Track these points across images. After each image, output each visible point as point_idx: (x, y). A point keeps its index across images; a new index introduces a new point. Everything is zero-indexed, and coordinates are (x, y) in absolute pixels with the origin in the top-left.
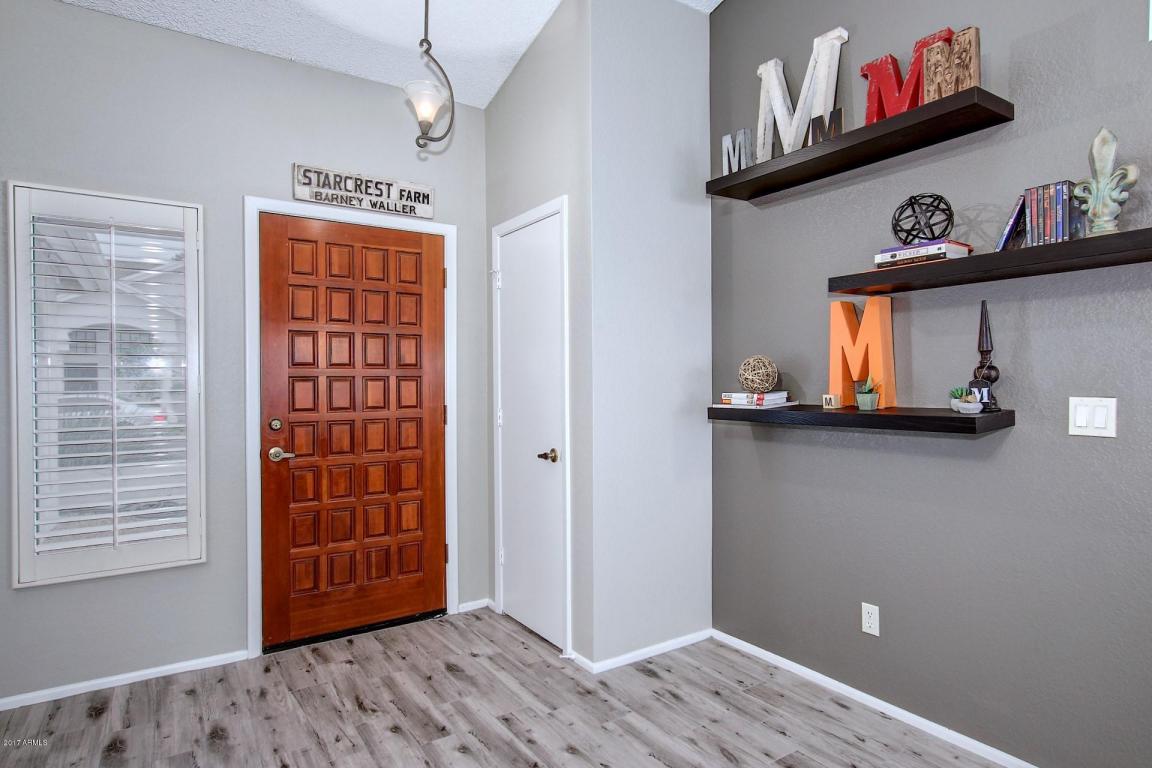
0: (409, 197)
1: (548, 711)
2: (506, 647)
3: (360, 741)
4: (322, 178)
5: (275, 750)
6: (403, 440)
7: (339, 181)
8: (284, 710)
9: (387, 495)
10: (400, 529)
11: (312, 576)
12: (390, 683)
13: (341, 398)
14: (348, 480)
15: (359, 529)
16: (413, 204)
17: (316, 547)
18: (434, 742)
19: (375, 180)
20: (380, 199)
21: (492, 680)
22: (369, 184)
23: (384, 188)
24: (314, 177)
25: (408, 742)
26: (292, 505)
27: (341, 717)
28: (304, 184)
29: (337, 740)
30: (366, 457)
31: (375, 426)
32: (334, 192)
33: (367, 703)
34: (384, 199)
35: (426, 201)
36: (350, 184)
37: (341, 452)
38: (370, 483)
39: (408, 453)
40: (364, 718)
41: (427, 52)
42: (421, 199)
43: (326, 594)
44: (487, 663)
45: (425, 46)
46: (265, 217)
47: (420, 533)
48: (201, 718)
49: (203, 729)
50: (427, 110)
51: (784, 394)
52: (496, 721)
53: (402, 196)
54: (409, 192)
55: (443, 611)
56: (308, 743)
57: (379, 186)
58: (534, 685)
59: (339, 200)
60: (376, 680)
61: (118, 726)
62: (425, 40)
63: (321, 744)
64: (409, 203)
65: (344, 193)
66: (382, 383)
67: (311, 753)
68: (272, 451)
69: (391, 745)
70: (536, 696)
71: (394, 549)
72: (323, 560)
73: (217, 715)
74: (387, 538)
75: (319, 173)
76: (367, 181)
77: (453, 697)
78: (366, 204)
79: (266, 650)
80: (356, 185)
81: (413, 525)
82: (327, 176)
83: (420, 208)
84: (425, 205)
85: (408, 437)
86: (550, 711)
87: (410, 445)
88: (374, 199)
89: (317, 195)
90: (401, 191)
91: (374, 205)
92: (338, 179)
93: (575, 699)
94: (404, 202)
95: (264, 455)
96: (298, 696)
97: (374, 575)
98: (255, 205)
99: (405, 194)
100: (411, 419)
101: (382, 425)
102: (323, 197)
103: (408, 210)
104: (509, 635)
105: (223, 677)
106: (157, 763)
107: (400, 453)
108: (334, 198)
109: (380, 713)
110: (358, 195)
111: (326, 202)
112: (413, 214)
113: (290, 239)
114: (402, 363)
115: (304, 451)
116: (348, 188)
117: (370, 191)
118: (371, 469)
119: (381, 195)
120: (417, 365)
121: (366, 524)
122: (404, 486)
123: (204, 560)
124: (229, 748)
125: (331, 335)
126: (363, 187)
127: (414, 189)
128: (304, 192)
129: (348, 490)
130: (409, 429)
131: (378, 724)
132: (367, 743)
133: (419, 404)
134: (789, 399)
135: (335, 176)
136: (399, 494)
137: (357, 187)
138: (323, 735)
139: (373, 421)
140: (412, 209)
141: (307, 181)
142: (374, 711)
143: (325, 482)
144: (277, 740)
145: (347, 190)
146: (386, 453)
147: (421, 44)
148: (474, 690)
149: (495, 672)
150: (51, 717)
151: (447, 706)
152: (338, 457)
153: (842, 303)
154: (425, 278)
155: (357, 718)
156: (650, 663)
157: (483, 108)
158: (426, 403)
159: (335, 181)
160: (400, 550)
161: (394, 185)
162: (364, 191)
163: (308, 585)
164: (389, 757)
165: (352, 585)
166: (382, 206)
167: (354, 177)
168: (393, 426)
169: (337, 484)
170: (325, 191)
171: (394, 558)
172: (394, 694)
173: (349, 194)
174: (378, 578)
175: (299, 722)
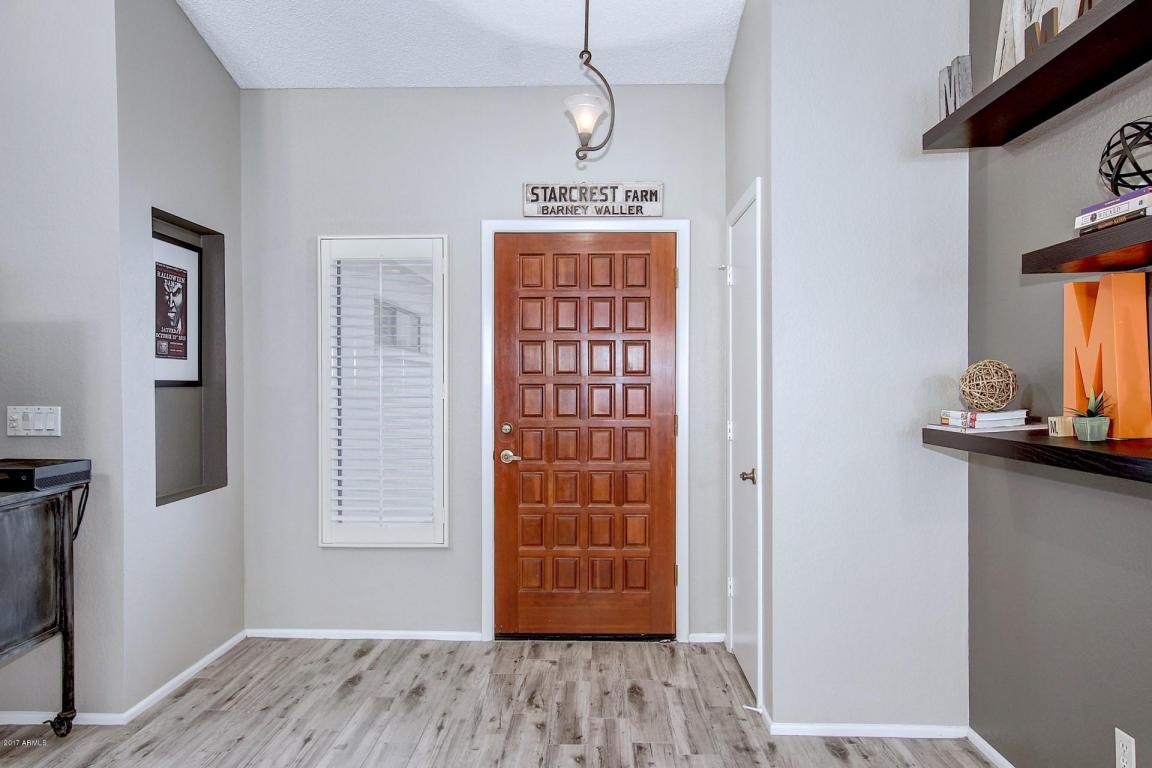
0: (635, 197)
1: (687, 752)
2: (705, 684)
3: (506, 727)
4: (548, 192)
5: (445, 714)
6: (629, 451)
7: (565, 192)
8: (473, 686)
9: (612, 506)
10: (625, 542)
11: (538, 576)
12: (570, 689)
13: (568, 405)
14: (573, 487)
15: (583, 535)
16: (640, 204)
17: (543, 548)
18: (561, 745)
19: (599, 186)
20: (605, 204)
21: (663, 709)
22: (594, 191)
23: (609, 192)
24: (540, 192)
25: (541, 739)
26: (521, 506)
27: (509, 704)
28: (532, 201)
29: (492, 720)
30: (592, 465)
31: (600, 434)
32: (560, 204)
33: (538, 699)
34: (609, 203)
35: (654, 198)
36: (575, 194)
37: (567, 459)
38: (595, 492)
39: (635, 464)
40: (525, 709)
41: (587, 63)
42: (648, 197)
43: (552, 596)
44: (670, 693)
45: (586, 56)
46: (499, 237)
47: (647, 549)
48: (416, 677)
49: (412, 684)
50: (586, 120)
51: (1023, 414)
52: (630, 745)
53: (627, 197)
54: (636, 192)
55: (672, 637)
56: (470, 717)
57: (604, 191)
58: (697, 726)
59: (564, 212)
60: (562, 683)
61: (364, 668)
62: (586, 51)
63: (478, 719)
64: (636, 203)
65: (569, 204)
66: (608, 391)
67: (466, 724)
68: (504, 452)
69: (527, 735)
70: (690, 736)
71: (619, 562)
72: (549, 561)
73: (428, 677)
74: (612, 549)
75: (545, 189)
76: (592, 188)
77: (612, 714)
78: (591, 211)
79: (498, 636)
80: (581, 193)
81: (640, 539)
82: (553, 190)
83: (648, 207)
84: (654, 202)
85: (635, 446)
86: (688, 753)
87: (637, 456)
88: (599, 205)
89: (544, 210)
90: (627, 192)
91: (599, 211)
92: (563, 191)
93: (725, 751)
94: (630, 203)
95: (497, 457)
96: (493, 678)
97: (598, 584)
98: (490, 228)
99: (631, 194)
100: (639, 429)
101: (607, 434)
102: (550, 210)
103: (635, 210)
104: (720, 675)
105: (454, 650)
106: (369, 698)
107: (626, 464)
108: (560, 210)
109: (539, 710)
110: (583, 203)
111: (553, 215)
112: (640, 214)
113: (521, 255)
114: (629, 370)
115: (532, 456)
116: (573, 198)
117: (595, 197)
118: (596, 477)
119: (606, 200)
120: (645, 372)
121: (591, 532)
122: (631, 497)
123: (446, 545)
124: (417, 703)
125: (558, 343)
126: (588, 195)
127: (640, 187)
128: (533, 208)
129: (574, 497)
130: (636, 439)
131: (531, 717)
132: (510, 731)
133: (646, 414)
134: (1029, 420)
135: (561, 188)
136: (625, 506)
137: (582, 196)
138: (484, 713)
139: (599, 429)
140: (639, 209)
141: (534, 198)
142: (537, 706)
143: (551, 486)
144: (452, 708)
145: (571, 200)
146: (612, 463)
147: (581, 56)
148: (636, 714)
149: (670, 704)
150: (335, 650)
151: (599, 722)
152: (561, 463)
153: (1075, 284)
154: (654, 279)
155: (519, 709)
156: (851, 742)
157: (722, 82)
158: (655, 412)
159: (561, 193)
160: (625, 564)
161: (620, 187)
162: (588, 198)
163: (535, 583)
164: (517, 745)
165: (577, 591)
166: (607, 210)
167: (579, 186)
168: (619, 434)
169: (562, 489)
170: (551, 204)
171: (619, 572)
172: (566, 698)
173: (575, 204)
174: (603, 588)
175: (477, 698)
